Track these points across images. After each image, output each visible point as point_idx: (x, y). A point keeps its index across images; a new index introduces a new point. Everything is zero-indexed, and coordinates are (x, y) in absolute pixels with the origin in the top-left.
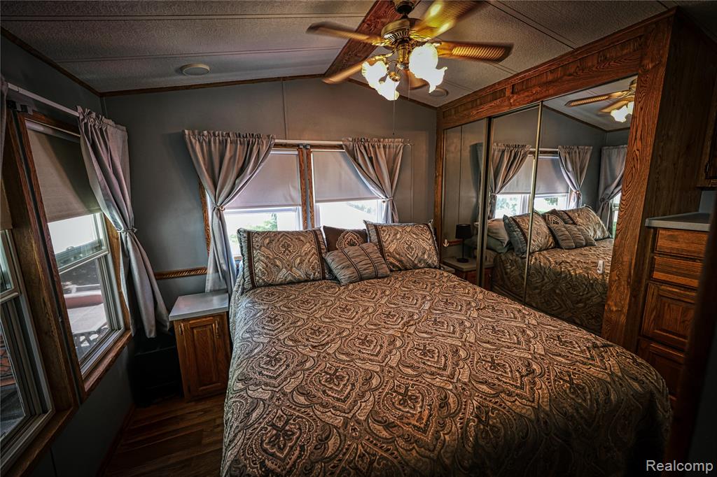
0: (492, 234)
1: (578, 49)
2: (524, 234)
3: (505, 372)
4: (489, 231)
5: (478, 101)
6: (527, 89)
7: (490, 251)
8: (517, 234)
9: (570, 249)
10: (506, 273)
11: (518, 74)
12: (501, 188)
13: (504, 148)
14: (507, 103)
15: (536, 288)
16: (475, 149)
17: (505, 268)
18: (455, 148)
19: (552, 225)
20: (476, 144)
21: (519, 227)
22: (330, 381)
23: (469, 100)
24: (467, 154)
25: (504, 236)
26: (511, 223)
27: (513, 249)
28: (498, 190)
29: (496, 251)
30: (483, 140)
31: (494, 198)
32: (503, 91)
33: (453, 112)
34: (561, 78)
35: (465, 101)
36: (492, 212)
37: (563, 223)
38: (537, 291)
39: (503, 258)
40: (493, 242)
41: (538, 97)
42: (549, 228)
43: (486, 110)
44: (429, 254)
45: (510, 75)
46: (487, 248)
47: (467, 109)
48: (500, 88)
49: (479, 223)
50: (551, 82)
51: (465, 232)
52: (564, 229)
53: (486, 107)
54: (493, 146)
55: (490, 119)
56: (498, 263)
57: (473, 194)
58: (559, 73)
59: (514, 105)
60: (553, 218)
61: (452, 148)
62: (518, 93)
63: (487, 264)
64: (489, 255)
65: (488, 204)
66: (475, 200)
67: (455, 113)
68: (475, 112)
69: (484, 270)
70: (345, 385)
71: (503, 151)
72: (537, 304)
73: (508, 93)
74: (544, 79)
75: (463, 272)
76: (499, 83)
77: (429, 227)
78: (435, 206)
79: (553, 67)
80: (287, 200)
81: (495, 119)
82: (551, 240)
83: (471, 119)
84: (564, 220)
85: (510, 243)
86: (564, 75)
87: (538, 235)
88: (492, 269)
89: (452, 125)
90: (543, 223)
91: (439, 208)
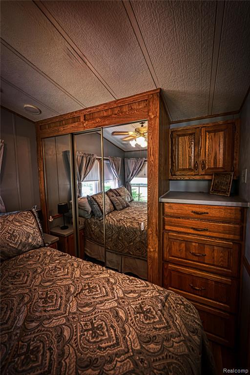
0: (81, 207)
1: (118, 100)
2: (99, 206)
4: (79, 205)
5: (64, 122)
6: (93, 119)
7: (81, 218)
8: (96, 206)
9: (121, 210)
10: (92, 231)
11: (87, 109)
12: (84, 178)
13: (83, 155)
14: (81, 126)
15: (109, 238)
16: (66, 154)
17: (91, 228)
18: (52, 151)
19: (112, 198)
20: (66, 151)
21: (96, 202)
23: (57, 120)
24: (61, 156)
25: (89, 208)
26: (92, 200)
27: (94, 215)
28: (82, 180)
29: (84, 217)
30: (70, 149)
31: (80, 185)
32: (79, 117)
33: (47, 127)
34: (111, 115)
35: (54, 121)
36: (80, 192)
37: (115, 196)
38: (110, 239)
39: (89, 222)
40: (82, 212)
41: (100, 124)
42: (110, 200)
43: (70, 128)
45: (82, 108)
46: (79, 216)
47: (57, 126)
48: (76, 115)
49: (72, 201)
50: (106, 117)
51: (64, 209)
52: (117, 199)
53: (69, 126)
54: (77, 153)
55: (73, 135)
56: (87, 225)
57: (68, 183)
58: (110, 113)
59: (87, 128)
60: (111, 194)
61: (50, 152)
62: (88, 120)
63: (80, 227)
64: (82, 220)
65: (77, 189)
66: (69, 186)
67: (49, 128)
68: (62, 129)
69: (78, 231)
71: (83, 157)
72: (111, 247)
73: (82, 119)
74: (102, 115)
75: (65, 237)
76: (76, 112)
77: (33, 212)
78: (40, 193)
79: (106, 108)
81: (76, 136)
82: (112, 206)
83: (60, 133)
84: (115, 194)
85: (92, 212)
86: (113, 114)
87: (106, 204)
88: (84, 229)
89: (47, 136)
90: (107, 197)
91: (43, 194)
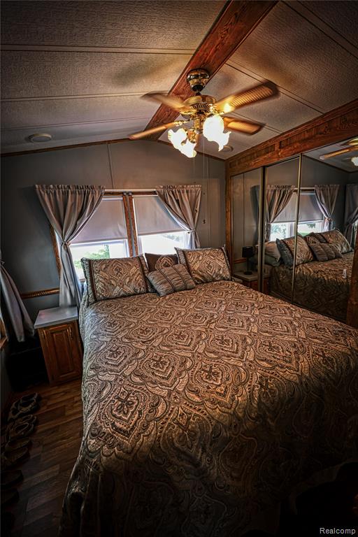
0: (268, 253)
1: (325, 114)
2: (291, 252)
3: (279, 352)
4: (266, 250)
5: (255, 155)
6: (291, 144)
7: (267, 266)
8: (287, 252)
9: (324, 261)
10: (279, 281)
11: (284, 134)
12: (274, 219)
13: (275, 188)
14: (276, 156)
15: (301, 291)
16: (254, 189)
17: (279, 278)
18: (240, 190)
19: (311, 244)
20: (255, 187)
21: (288, 247)
22: (157, 365)
23: (248, 154)
24: (248, 194)
25: (277, 254)
26: (282, 244)
27: (284, 263)
28: (272, 220)
29: (271, 265)
30: (260, 183)
31: (269, 226)
32: (273, 146)
33: (237, 163)
34: (314, 136)
35: (245, 155)
36: (268, 236)
37: (318, 242)
38: (302, 293)
39: (277, 270)
40: (269, 259)
41: (298, 150)
42: (309, 247)
43: (261, 161)
44: (223, 270)
45: (278, 134)
46: (266, 263)
47: (247, 161)
48: (270, 144)
49: (259, 245)
50: (308, 139)
51: (249, 252)
52: (320, 247)
53: (261, 159)
54: (268, 187)
55: (264, 168)
56: (274, 274)
57: (255, 224)
58: (313, 132)
59: (282, 157)
60: (312, 239)
61: (237, 190)
62: (283, 148)
63: (265, 275)
64: (267, 268)
65: (265, 231)
66: (255, 228)
67: (239, 164)
68: (253, 163)
69: (263, 279)
70: (167, 368)
71: (275, 191)
72: (301, 302)
73: (277, 148)
74: (302, 137)
75: (248, 282)
76: (270, 140)
77: (222, 250)
78: (227, 235)
79: (309, 128)
80: (116, 235)
81: (268, 168)
82: (311, 255)
83: (251, 168)
84: (319, 240)
85: (281, 259)
86: (317, 134)
87: (301, 253)
88: (270, 278)
89: (236, 173)
90: (304, 243)
91: (229, 235)
